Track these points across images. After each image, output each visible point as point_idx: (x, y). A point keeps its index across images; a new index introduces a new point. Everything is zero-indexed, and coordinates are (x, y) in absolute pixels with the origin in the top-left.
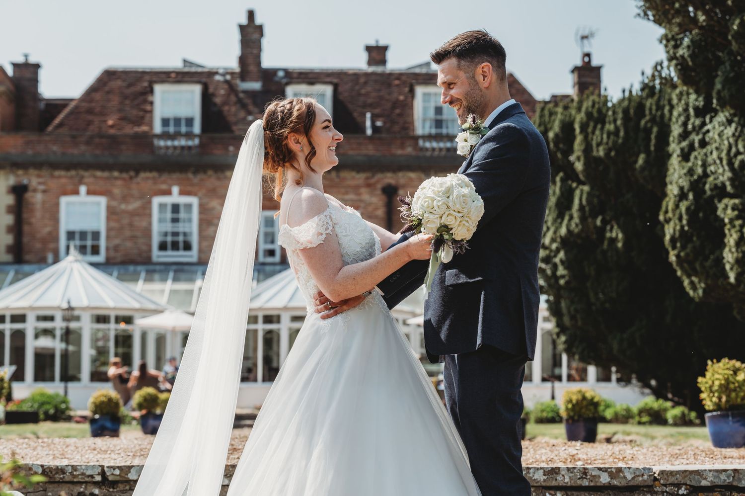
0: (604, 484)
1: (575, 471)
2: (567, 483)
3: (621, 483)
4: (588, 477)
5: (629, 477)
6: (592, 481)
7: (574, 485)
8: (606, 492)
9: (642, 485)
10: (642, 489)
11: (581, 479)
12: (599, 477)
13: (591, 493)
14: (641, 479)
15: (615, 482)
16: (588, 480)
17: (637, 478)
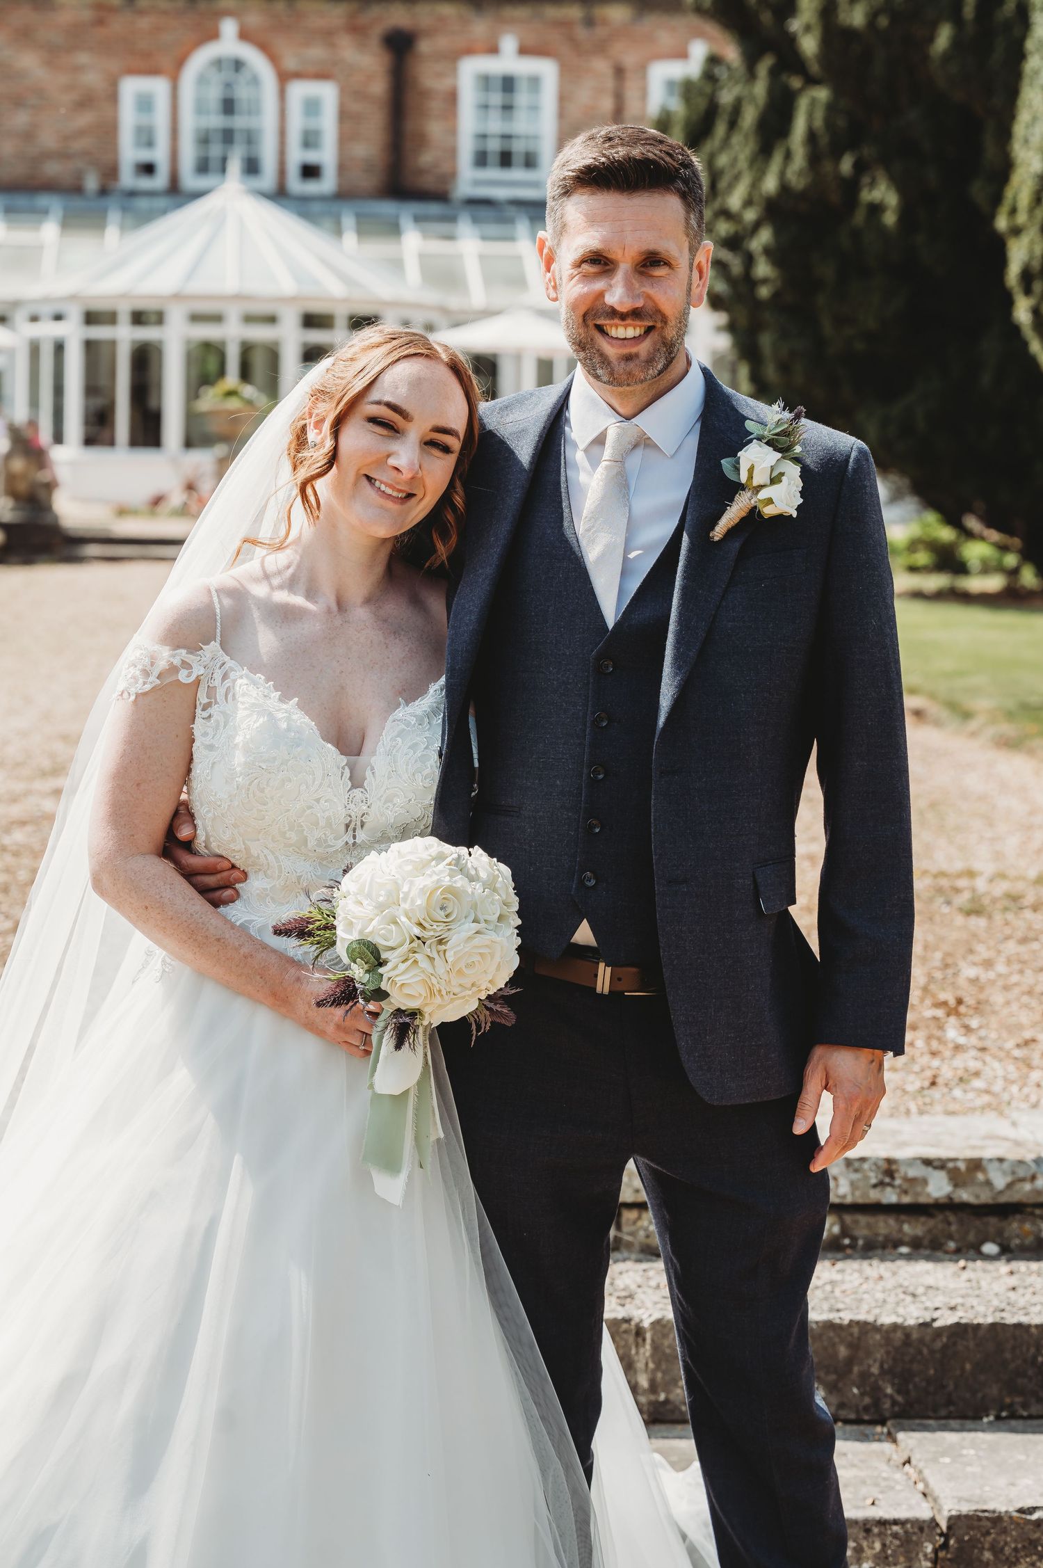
0: (937, 1200)
1: (866, 1166)
2: (844, 1197)
3: (977, 1197)
4: (898, 1182)
5: (1000, 1182)
6: (906, 1192)
7: (860, 1201)
8: (940, 1217)
9: (1032, 1201)
10: (1029, 1210)
11: (878, 1189)
12: (925, 1182)
13: (903, 1217)
14: (1027, 1187)
15: (965, 1196)
16: (898, 1190)
17: (1018, 1186)
